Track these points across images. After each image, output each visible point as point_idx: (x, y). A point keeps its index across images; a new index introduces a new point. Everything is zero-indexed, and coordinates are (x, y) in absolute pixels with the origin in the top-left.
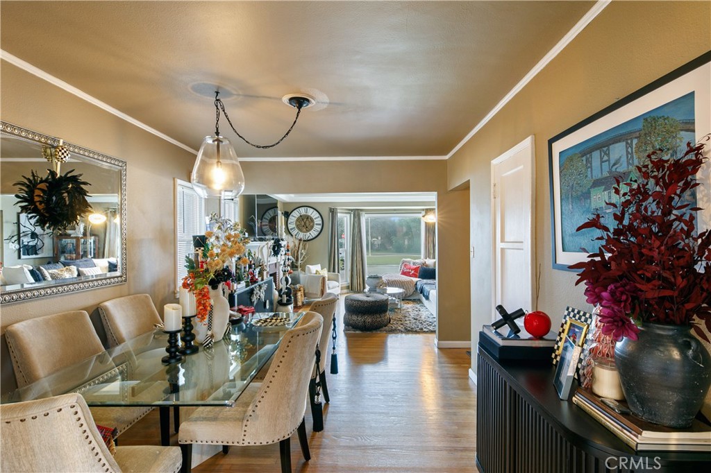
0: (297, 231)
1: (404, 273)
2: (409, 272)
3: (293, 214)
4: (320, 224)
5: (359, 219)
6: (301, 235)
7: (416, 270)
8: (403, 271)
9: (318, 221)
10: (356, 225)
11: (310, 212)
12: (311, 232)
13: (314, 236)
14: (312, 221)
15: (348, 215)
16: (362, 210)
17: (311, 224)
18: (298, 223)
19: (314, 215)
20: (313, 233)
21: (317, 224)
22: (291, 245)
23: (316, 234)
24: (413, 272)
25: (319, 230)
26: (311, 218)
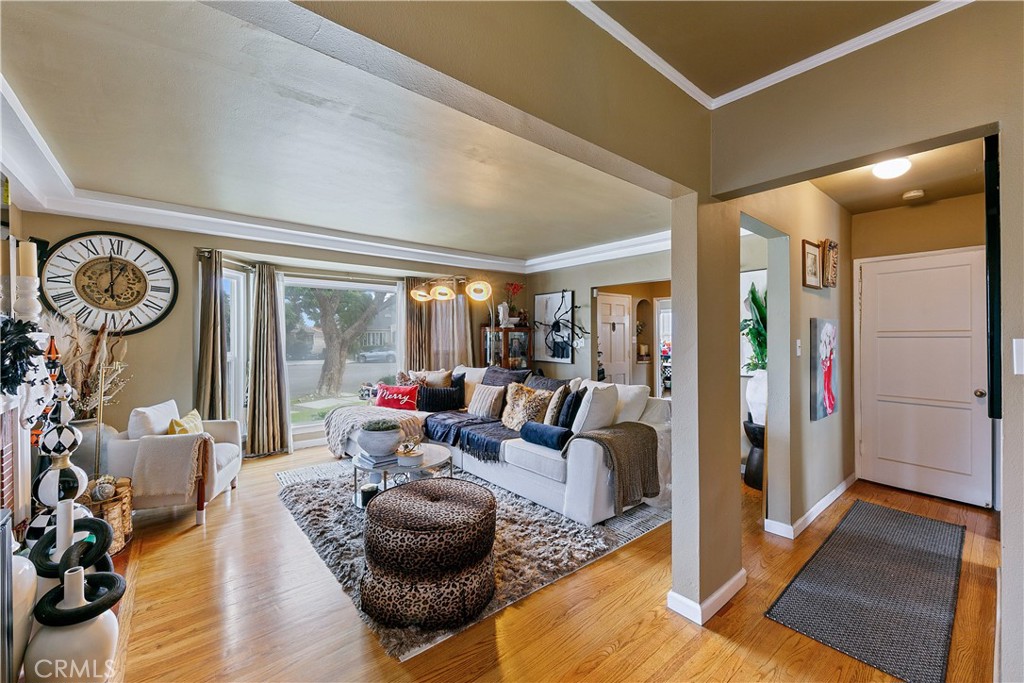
0: (79, 303)
1: (384, 403)
2: (399, 400)
3: (65, 250)
4: (166, 290)
5: (273, 286)
6: (97, 318)
7: (411, 393)
8: (382, 398)
9: (164, 279)
10: (266, 299)
11: (131, 252)
12: (134, 310)
13: (145, 321)
14: (139, 276)
15: (242, 276)
16: (278, 267)
17: (137, 287)
18: (85, 281)
19: (148, 262)
20: (143, 314)
21: (155, 289)
22: (63, 347)
23: (154, 315)
24: (406, 399)
25: (165, 305)
26: (136, 271)
